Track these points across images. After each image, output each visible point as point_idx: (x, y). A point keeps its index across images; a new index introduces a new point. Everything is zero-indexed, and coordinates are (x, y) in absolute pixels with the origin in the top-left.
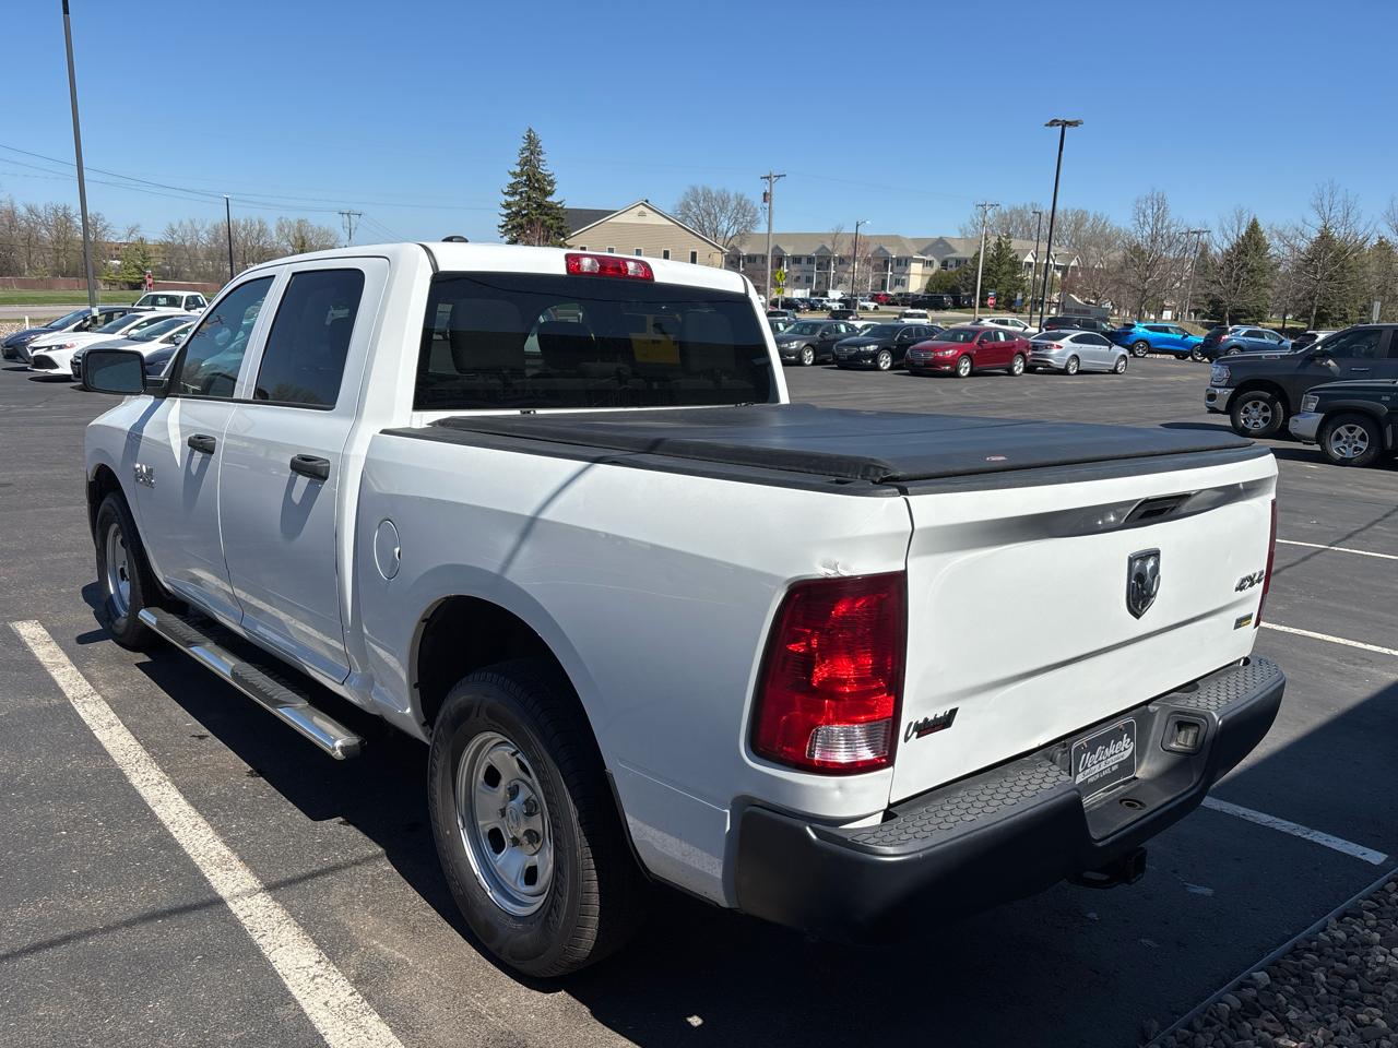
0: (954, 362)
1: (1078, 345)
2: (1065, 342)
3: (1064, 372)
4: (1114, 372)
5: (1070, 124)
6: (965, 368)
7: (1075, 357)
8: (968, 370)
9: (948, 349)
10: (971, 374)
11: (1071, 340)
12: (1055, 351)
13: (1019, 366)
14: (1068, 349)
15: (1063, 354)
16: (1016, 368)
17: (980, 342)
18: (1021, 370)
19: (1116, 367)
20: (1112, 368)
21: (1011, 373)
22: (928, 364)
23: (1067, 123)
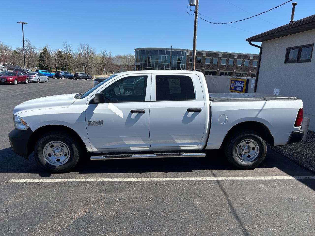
0: (13, 81)
1: (38, 76)
2: (36, 75)
3: (37, 82)
4: (47, 82)
5: (24, 23)
6: (16, 82)
7: (39, 79)
8: (16, 83)
9: (11, 78)
10: (18, 84)
11: (37, 75)
12: (34, 78)
13: (27, 81)
14: (37, 77)
15: (36, 78)
16: (27, 82)
17: (18, 76)
18: (28, 82)
19: (47, 81)
20: (46, 81)
21: (25, 83)
22: (5, 81)
23: (23, 23)
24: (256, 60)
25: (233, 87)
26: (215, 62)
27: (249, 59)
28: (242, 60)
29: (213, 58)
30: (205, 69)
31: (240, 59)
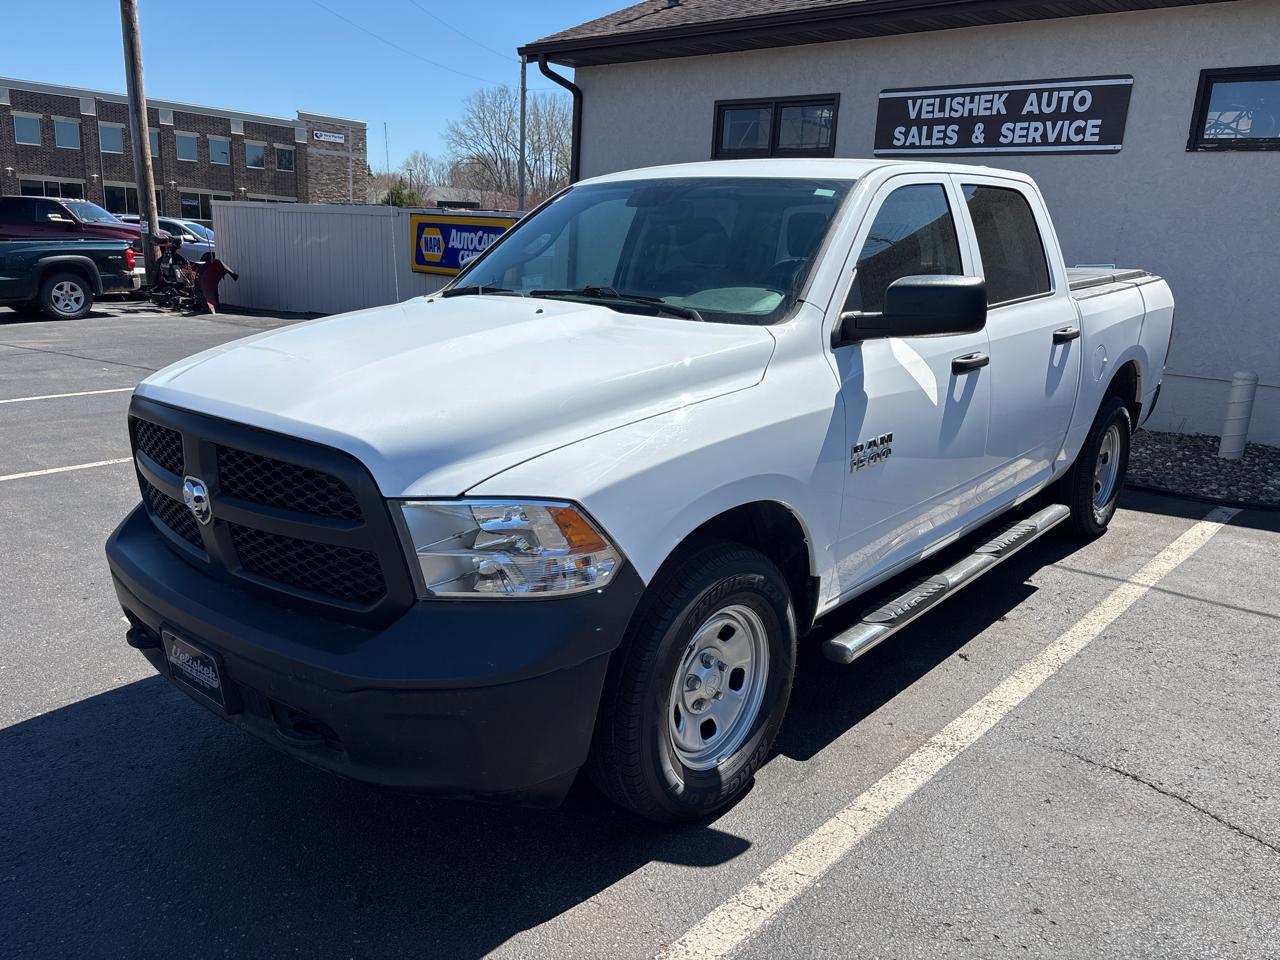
24: (256, 139)
25: (435, 255)
26: (67, 139)
27: (227, 132)
28: (198, 135)
29: (53, 117)
30: (23, 171)
31: (188, 130)
